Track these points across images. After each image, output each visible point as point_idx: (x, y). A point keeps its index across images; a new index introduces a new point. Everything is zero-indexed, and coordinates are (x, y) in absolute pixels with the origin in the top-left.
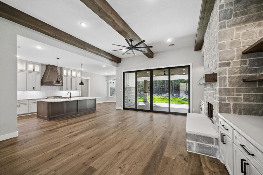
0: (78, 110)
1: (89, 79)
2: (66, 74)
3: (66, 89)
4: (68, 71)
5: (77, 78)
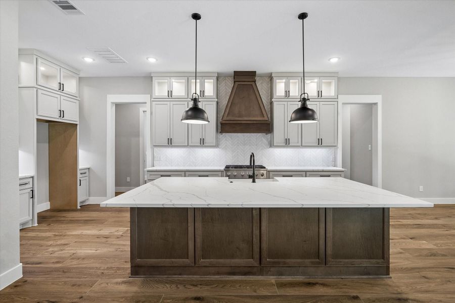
0: (264, 253)
1: (376, 104)
2: (283, 94)
3: (284, 144)
4: (291, 81)
5: (323, 103)
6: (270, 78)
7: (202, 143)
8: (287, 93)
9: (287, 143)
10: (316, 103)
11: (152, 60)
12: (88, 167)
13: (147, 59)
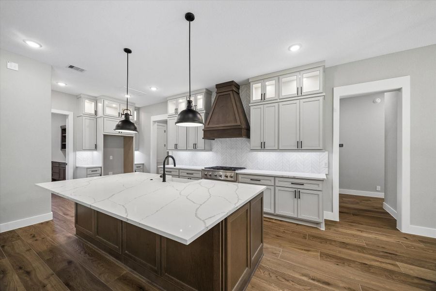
1: (399, 90)
2: (259, 97)
3: (260, 148)
4: (267, 83)
5: (304, 100)
6: (247, 84)
7: (195, 147)
8: (263, 96)
9: (263, 147)
10: (295, 102)
11: (154, 89)
12: (143, 163)
13: (150, 88)
